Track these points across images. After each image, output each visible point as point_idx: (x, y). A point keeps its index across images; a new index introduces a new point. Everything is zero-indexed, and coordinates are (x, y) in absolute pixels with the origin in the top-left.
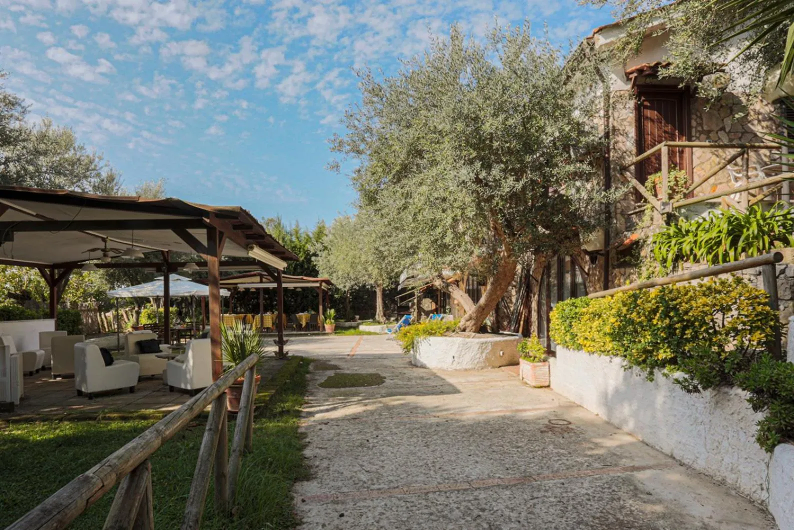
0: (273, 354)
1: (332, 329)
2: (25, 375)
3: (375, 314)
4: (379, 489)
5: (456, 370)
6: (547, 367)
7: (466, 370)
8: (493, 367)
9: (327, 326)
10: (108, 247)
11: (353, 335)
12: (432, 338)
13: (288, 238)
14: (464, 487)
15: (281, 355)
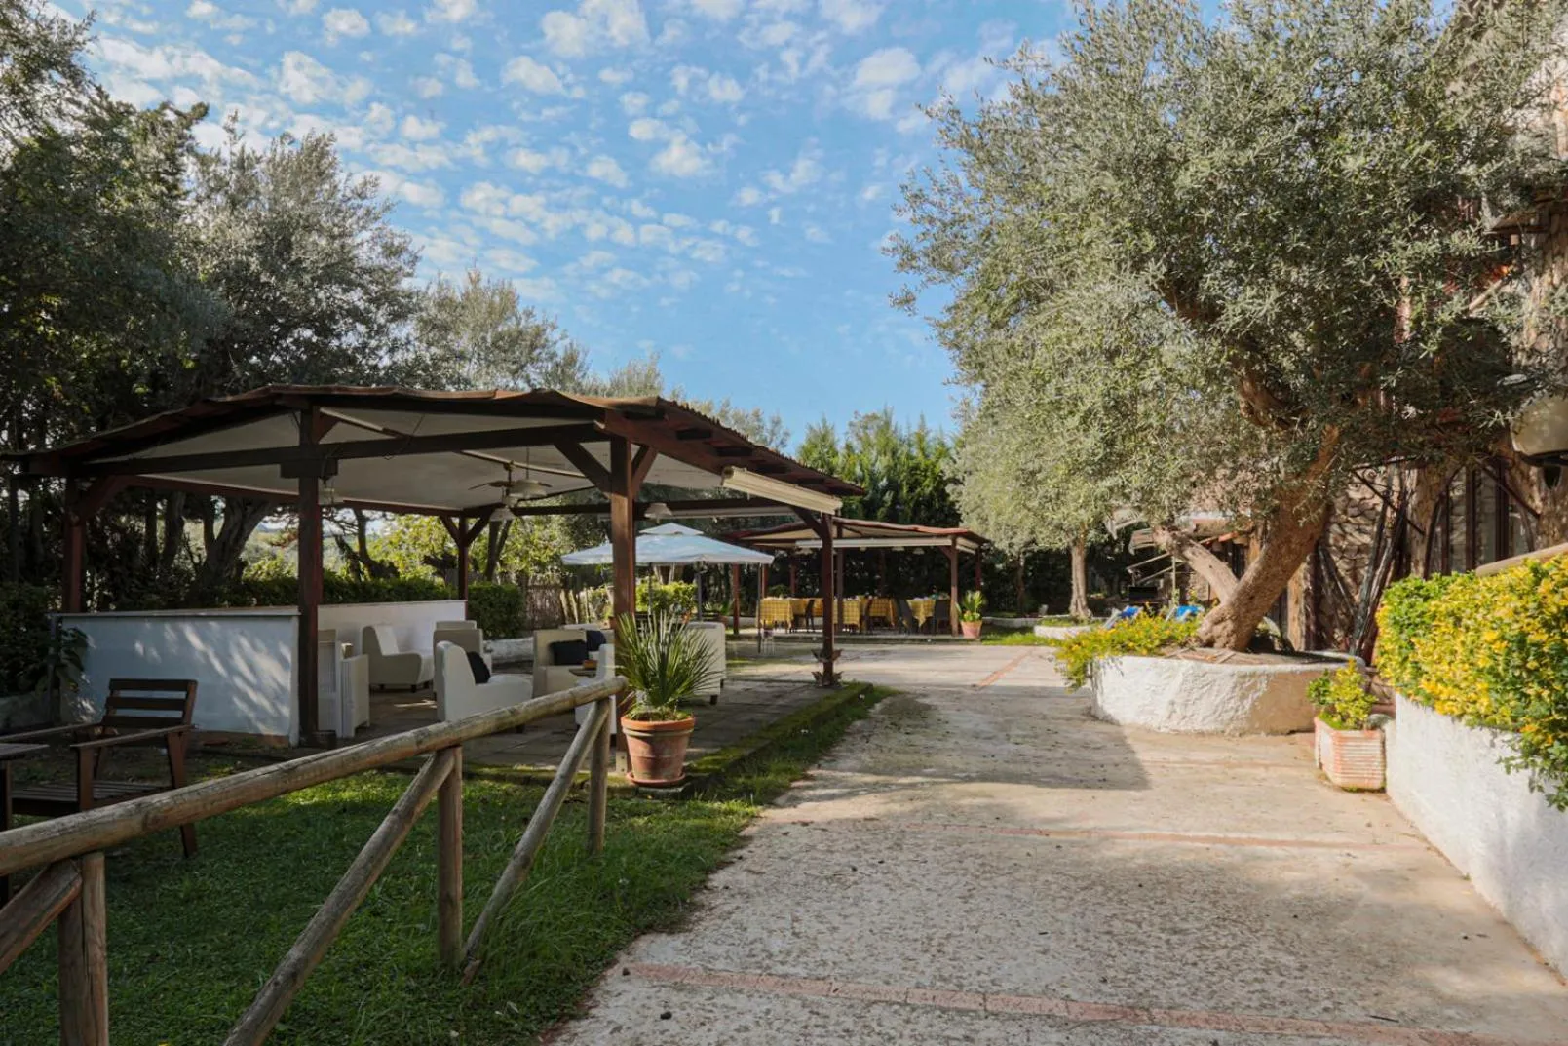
0: (812, 678)
1: (975, 632)
2: (372, 691)
3: (1069, 604)
4: (786, 976)
5: (1178, 733)
6: (1377, 744)
7: (1201, 734)
8: (1273, 733)
9: (966, 626)
10: (515, 478)
11: (1018, 644)
12: (1128, 660)
13: (902, 451)
14: (961, 1005)
15: (829, 679)
